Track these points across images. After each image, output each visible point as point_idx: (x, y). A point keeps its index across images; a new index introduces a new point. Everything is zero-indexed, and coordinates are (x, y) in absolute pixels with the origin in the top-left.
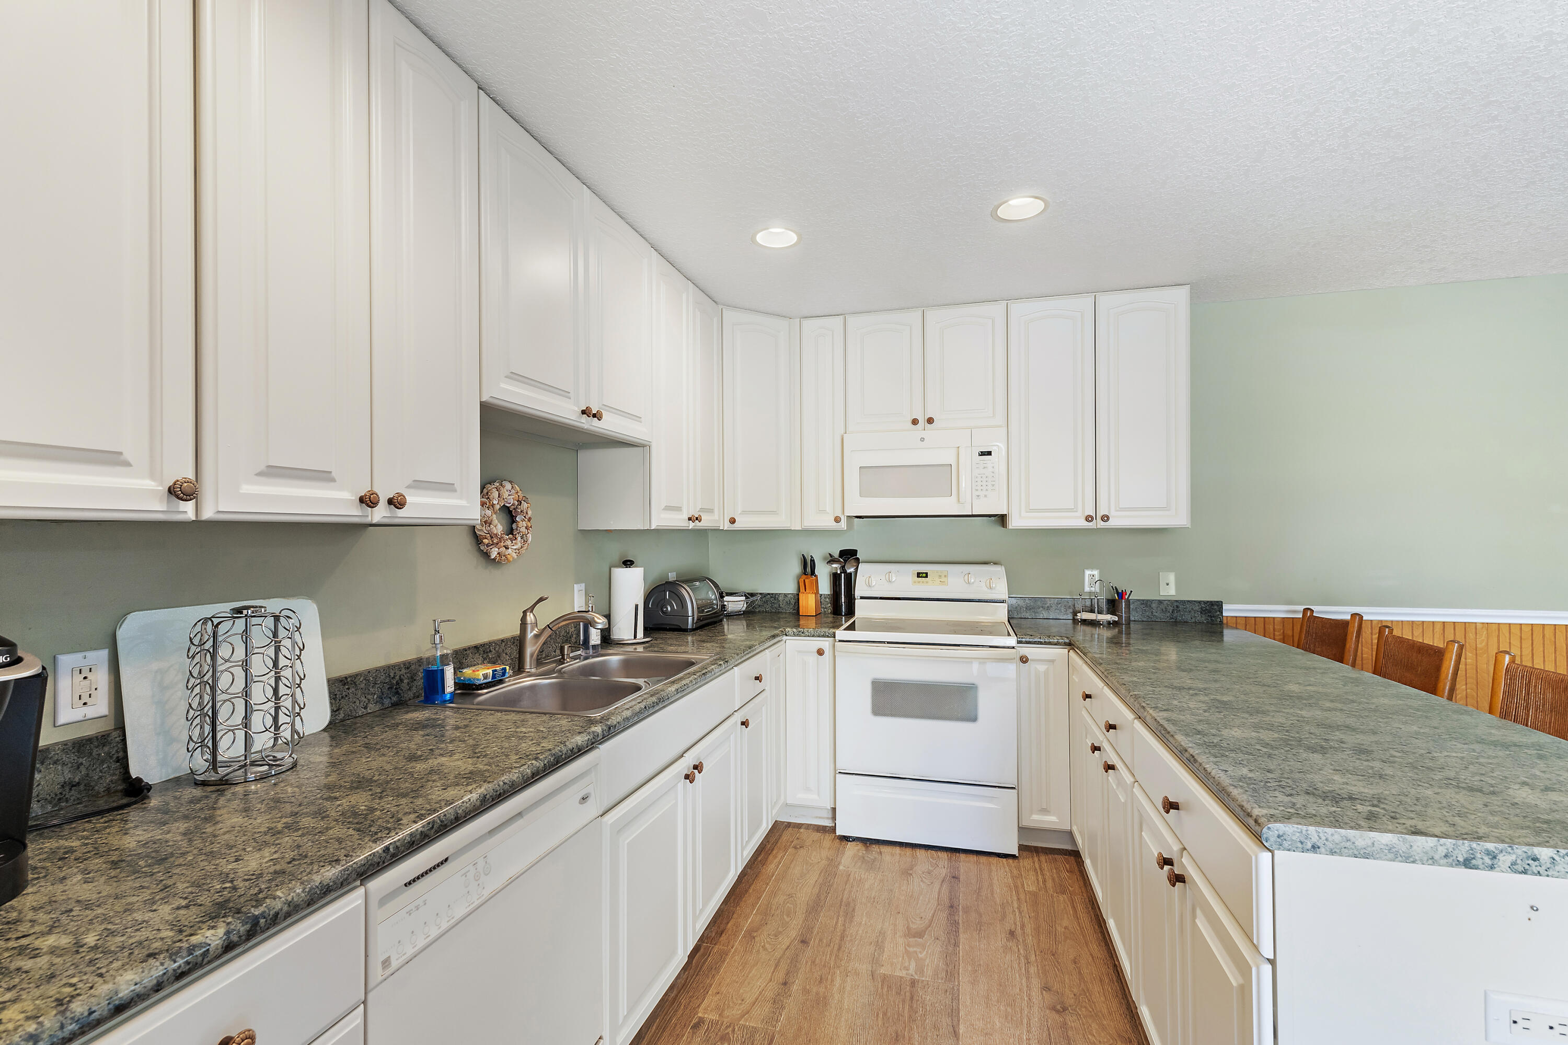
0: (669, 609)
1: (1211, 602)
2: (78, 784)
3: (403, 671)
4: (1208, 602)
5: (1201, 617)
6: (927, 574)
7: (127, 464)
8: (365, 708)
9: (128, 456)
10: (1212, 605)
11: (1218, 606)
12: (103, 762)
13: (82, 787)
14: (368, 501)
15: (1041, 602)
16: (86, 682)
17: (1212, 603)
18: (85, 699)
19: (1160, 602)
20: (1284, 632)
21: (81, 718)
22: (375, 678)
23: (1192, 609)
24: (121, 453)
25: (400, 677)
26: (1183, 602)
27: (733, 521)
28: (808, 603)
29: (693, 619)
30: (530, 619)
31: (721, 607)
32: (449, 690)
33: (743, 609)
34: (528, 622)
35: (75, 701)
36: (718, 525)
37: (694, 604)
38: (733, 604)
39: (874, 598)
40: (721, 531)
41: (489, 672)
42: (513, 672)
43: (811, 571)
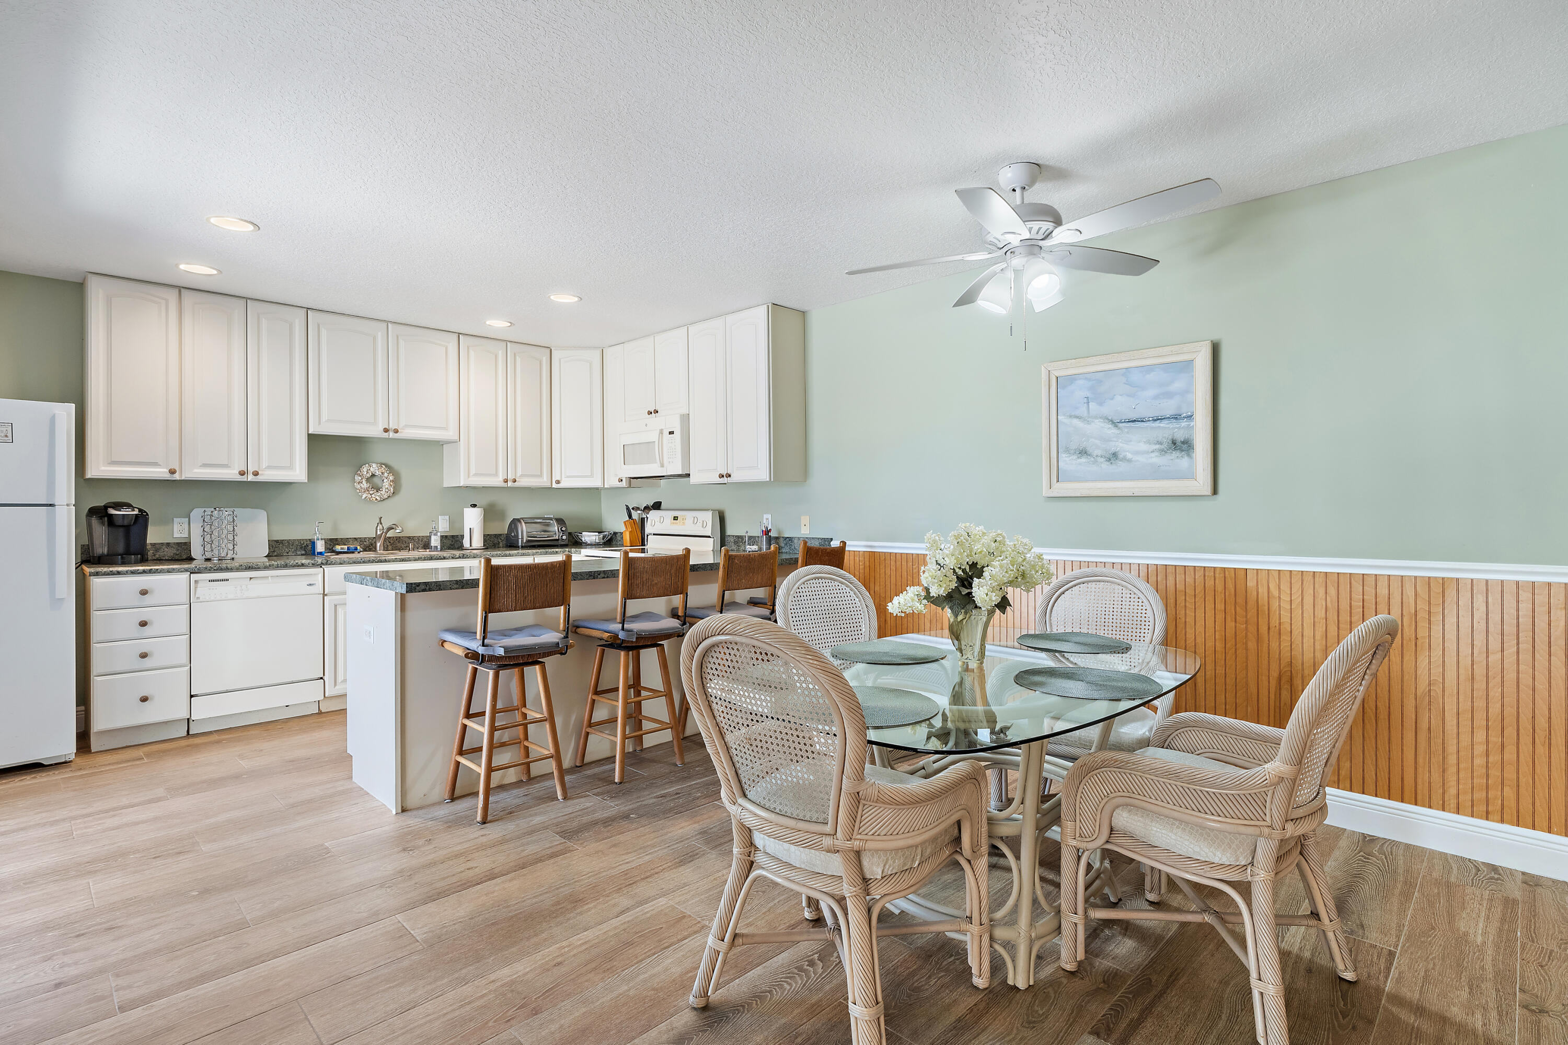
0: (512, 536)
2: (178, 553)
3: (309, 542)
6: (677, 518)
7: (160, 465)
8: (288, 550)
9: (160, 463)
12: (185, 550)
13: (179, 555)
14: (242, 473)
16: (181, 527)
18: (181, 531)
19: (799, 539)
21: (180, 537)
22: (293, 542)
24: (158, 463)
25: (307, 544)
27: (558, 482)
28: (627, 537)
29: (522, 541)
30: (380, 527)
31: (562, 536)
32: (319, 551)
33: (597, 541)
34: (378, 528)
35: (178, 532)
36: (548, 485)
37: (524, 532)
38: (588, 537)
39: (654, 534)
40: (551, 488)
41: (346, 547)
42: (365, 550)
43: (630, 516)
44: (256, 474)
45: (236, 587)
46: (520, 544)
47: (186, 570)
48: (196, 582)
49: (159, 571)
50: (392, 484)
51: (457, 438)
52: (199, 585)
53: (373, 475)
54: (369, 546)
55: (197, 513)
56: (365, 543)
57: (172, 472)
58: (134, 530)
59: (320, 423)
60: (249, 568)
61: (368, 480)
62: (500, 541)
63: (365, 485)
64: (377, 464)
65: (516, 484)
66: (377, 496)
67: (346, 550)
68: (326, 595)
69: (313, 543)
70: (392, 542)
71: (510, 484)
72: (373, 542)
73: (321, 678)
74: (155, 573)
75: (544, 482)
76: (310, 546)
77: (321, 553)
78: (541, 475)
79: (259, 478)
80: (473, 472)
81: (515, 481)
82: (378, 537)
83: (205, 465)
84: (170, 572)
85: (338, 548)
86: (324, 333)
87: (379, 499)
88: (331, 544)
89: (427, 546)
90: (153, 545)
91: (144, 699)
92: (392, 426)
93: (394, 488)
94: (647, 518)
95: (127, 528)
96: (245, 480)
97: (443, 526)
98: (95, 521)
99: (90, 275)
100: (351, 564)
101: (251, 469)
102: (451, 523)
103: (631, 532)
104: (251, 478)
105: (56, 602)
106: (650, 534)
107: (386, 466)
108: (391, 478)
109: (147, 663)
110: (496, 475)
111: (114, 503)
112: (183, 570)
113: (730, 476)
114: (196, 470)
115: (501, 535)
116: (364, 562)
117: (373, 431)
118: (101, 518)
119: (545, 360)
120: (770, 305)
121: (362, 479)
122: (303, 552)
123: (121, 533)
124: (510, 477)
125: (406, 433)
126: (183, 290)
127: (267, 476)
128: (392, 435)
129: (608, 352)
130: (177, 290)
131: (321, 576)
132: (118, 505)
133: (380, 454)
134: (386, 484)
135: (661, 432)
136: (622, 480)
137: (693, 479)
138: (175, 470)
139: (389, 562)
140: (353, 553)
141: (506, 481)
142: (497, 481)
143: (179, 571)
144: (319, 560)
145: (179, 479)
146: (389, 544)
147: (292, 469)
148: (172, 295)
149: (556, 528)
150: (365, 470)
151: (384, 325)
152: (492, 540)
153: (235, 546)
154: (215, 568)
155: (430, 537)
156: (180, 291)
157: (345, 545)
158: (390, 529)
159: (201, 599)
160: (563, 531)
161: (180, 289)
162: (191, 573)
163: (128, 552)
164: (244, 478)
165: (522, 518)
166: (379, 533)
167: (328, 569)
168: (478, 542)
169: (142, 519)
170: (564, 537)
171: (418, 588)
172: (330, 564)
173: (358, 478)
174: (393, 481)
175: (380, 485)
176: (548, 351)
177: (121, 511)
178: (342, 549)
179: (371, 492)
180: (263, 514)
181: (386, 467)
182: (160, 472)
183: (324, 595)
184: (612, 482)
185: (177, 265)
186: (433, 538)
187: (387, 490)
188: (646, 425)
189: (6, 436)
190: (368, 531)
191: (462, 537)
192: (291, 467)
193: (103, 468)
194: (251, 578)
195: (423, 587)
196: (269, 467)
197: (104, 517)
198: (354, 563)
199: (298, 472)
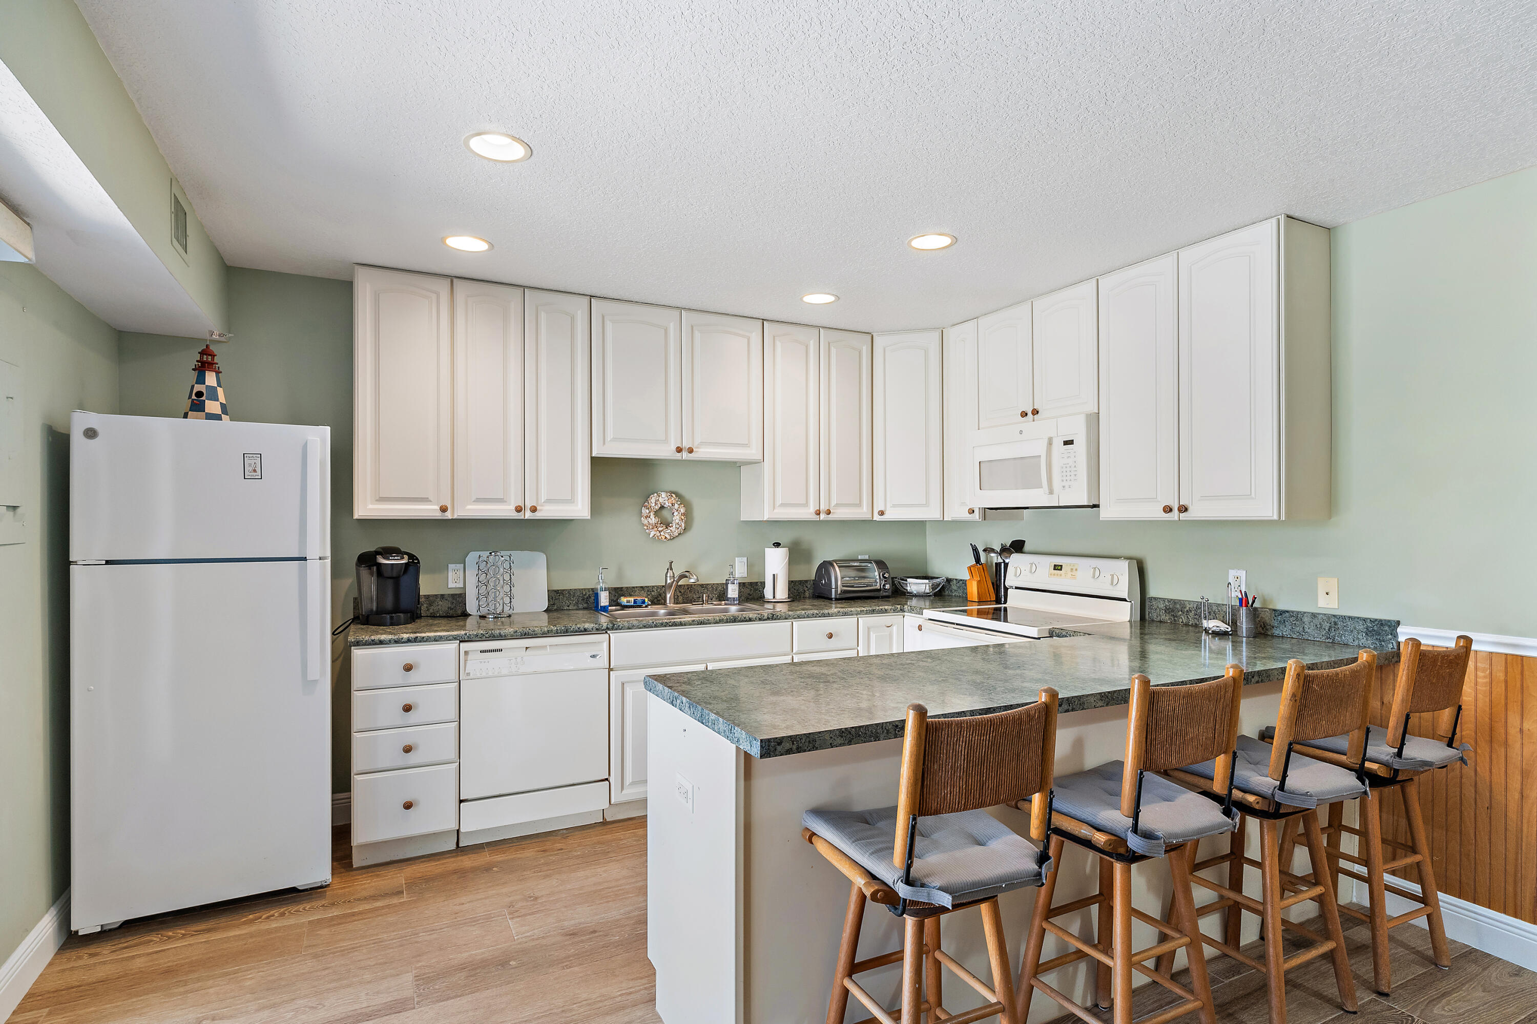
0: (824, 582)
1: (1381, 620)
2: (453, 609)
3: (591, 593)
4: (1376, 620)
5: (1367, 639)
6: (1061, 566)
7: (431, 501)
8: (568, 606)
9: (431, 499)
10: (1382, 624)
11: (1389, 627)
12: (460, 603)
13: (454, 610)
14: (519, 510)
15: (1180, 605)
16: (456, 575)
17: (1381, 623)
18: (456, 580)
19: (1314, 615)
20: (1491, 673)
21: (454, 587)
22: (574, 593)
23: (1355, 628)
24: (428, 498)
25: (589, 595)
26: (1344, 618)
27: (882, 513)
28: (973, 590)
29: (836, 591)
30: (670, 574)
31: (884, 585)
32: (602, 604)
33: (927, 591)
34: (668, 575)
35: (453, 580)
36: (868, 516)
37: (839, 579)
38: (915, 586)
39: (1016, 588)
40: (871, 522)
41: (632, 599)
42: (653, 603)
43: (978, 560)
44: (534, 510)
45: (510, 660)
46: (833, 596)
47: (455, 638)
48: (466, 653)
49: (425, 639)
50: (683, 517)
51: (760, 457)
52: (470, 657)
53: (662, 507)
54: (658, 598)
55: (472, 557)
56: (653, 593)
57: (444, 509)
58: (405, 580)
59: (604, 443)
60: (525, 635)
61: (656, 513)
62: (806, 589)
63: (653, 520)
64: (667, 492)
65: (831, 517)
66: (666, 534)
67: (632, 604)
68: (612, 670)
69: (597, 596)
70: (682, 591)
71: (823, 516)
72: (661, 592)
73: (607, 779)
74: (420, 642)
75: (862, 513)
76: (593, 598)
77: (605, 609)
78: (860, 505)
79: (538, 515)
80: (779, 501)
81: (829, 512)
82: (665, 588)
83: (479, 500)
84: (437, 641)
85: (624, 600)
86: (609, 326)
87: (668, 537)
88: (617, 593)
89: (722, 596)
90: (427, 597)
91: (408, 806)
92: (686, 444)
93: (685, 523)
94: (1006, 565)
95: (396, 580)
96: (522, 517)
97: (741, 571)
98: (364, 572)
99: (356, 267)
100: (640, 628)
101: (529, 504)
102: (750, 566)
103: (979, 582)
104: (528, 515)
105: (309, 685)
106: (1011, 587)
107: (677, 495)
108: (683, 510)
109: (412, 758)
110: (806, 505)
111: (384, 549)
112: (451, 638)
113: (1186, 510)
114: (469, 507)
115: (806, 581)
116: (656, 626)
117: (662, 451)
118: (370, 567)
119: (866, 350)
120: (1282, 219)
121: (650, 512)
122: (585, 605)
123: (390, 584)
124: (823, 507)
125: (702, 453)
126: (455, 280)
127: (547, 512)
128: (685, 455)
129: (952, 335)
130: (449, 280)
131: (606, 645)
132: (388, 552)
133: (669, 480)
134: (677, 518)
135: (1050, 442)
136: (973, 511)
137: (1107, 513)
138: (446, 507)
139: (685, 625)
140: (640, 607)
141: (818, 513)
142: (807, 513)
143: (447, 639)
144: (604, 620)
145: (451, 518)
146: (679, 594)
147: (574, 502)
148: (443, 287)
149: (877, 573)
150: (653, 500)
151: (677, 313)
152: (796, 588)
153: (512, 600)
154: (487, 635)
155: (727, 584)
156: (452, 282)
157: (631, 595)
158: (682, 576)
159: (471, 676)
160: (885, 578)
161: (452, 279)
162: (460, 642)
163: (396, 610)
164: (520, 516)
165: (835, 561)
166: (669, 581)
167: (614, 636)
168: (782, 593)
169: (413, 564)
170: (887, 587)
171: (779, 748)
172: (616, 629)
173: (645, 511)
174: (684, 514)
175: (670, 520)
176: (869, 337)
177: (389, 559)
178: (628, 602)
179: (660, 529)
180: (542, 558)
181: (676, 497)
182: (430, 510)
183: (610, 670)
184: (956, 512)
185: (443, 240)
186: (730, 587)
187: (678, 526)
188: (1021, 432)
189: (255, 471)
190: (655, 577)
191: (763, 584)
192: (571, 501)
193: (370, 506)
194: (527, 648)
195: (787, 745)
196: (549, 501)
197: (373, 566)
198: (645, 627)
199: (580, 508)
